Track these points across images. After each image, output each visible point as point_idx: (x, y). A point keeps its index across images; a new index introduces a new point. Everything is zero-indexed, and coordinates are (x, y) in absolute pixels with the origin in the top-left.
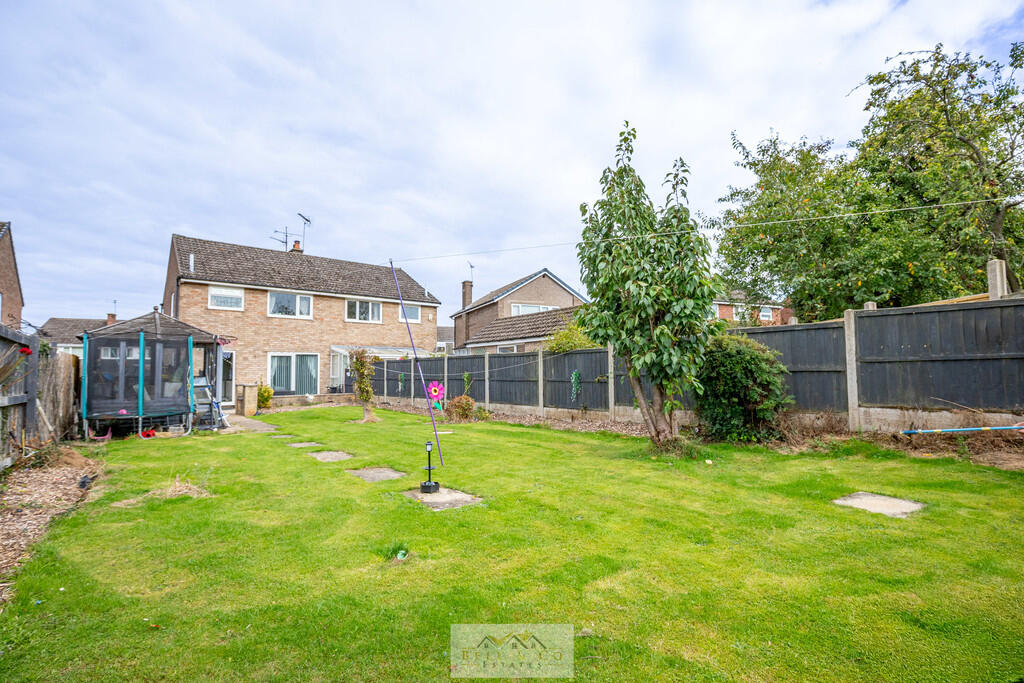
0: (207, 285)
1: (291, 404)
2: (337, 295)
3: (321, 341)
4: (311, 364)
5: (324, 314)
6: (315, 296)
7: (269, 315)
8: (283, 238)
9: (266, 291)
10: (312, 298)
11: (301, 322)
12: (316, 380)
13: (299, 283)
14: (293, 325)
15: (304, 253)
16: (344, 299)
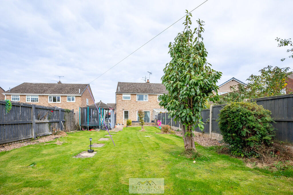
0: (122, 94)
1: (137, 125)
2: (155, 94)
3: (150, 107)
4: (148, 114)
5: (151, 100)
6: (149, 95)
7: (137, 101)
8: (145, 79)
9: (136, 94)
10: (148, 96)
11: (145, 103)
12: (149, 119)
13: (145, 91)
14: (143, 103)
15: (150, 83)
16: (157, 95)
